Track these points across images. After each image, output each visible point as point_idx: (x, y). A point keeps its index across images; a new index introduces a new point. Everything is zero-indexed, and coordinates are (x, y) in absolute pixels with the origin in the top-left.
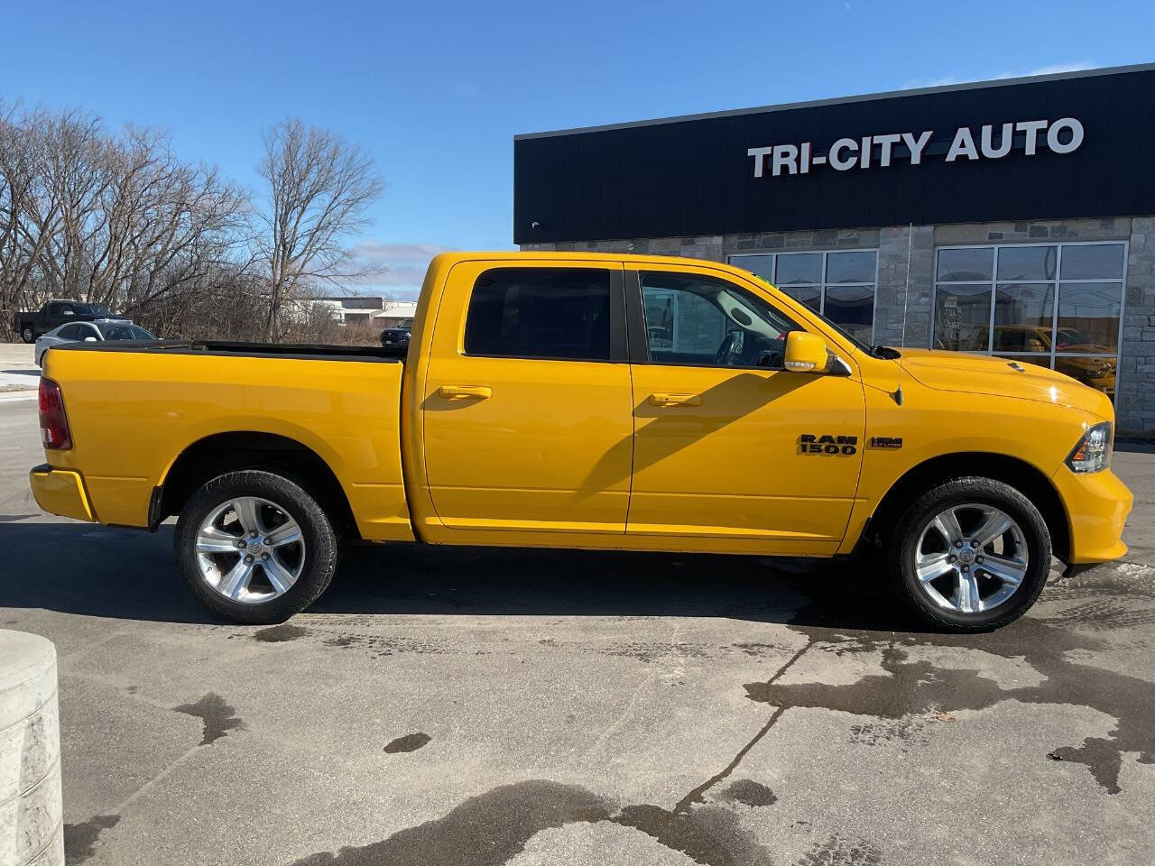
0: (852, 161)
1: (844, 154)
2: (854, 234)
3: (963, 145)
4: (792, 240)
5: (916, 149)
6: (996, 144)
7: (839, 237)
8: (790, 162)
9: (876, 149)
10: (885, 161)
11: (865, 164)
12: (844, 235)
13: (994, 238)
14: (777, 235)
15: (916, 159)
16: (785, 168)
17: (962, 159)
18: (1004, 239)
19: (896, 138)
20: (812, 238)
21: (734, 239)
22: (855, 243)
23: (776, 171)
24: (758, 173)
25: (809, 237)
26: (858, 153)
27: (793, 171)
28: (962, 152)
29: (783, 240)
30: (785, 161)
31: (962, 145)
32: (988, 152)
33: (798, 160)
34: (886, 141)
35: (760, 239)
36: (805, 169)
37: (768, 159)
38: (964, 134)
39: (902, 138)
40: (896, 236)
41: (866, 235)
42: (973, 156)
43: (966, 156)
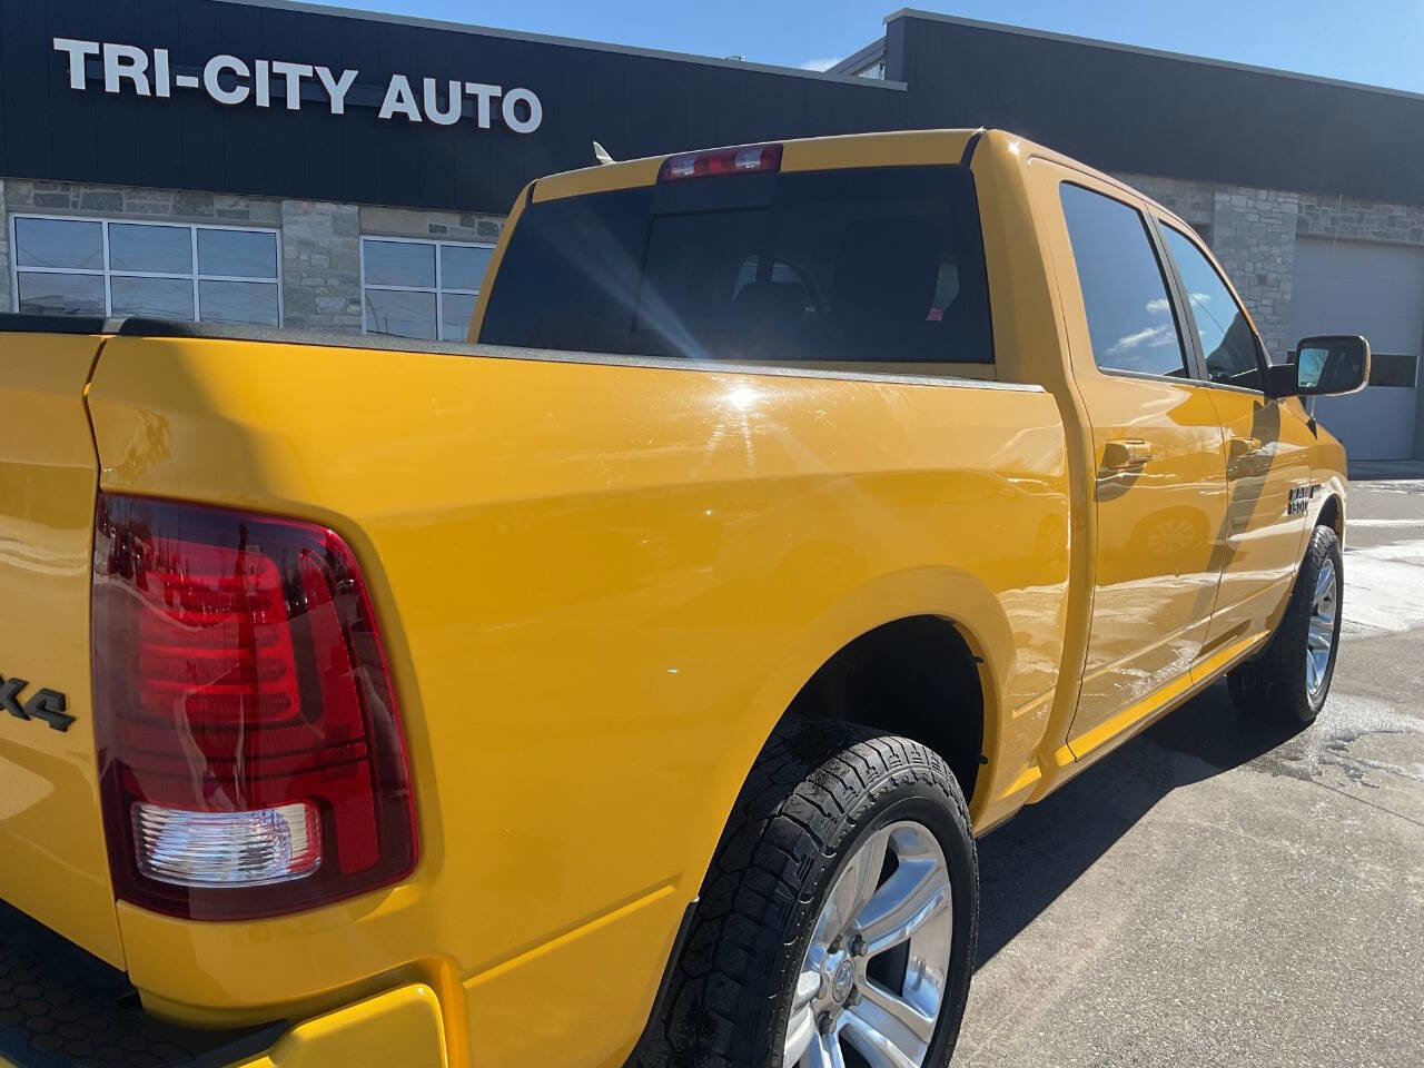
0: (241, 94)
1: (228, 79)
2: (242, 204)
3: (400, 99)
4: (137, 202)
5: (338, 92)
6: (444, 107)
7: (218, 206)
8: (136, 73)
9: (278, 81)
10: (293, 102)
11: (263, 100)
12: (224, 202)
13: (437, 231)
14: (110, 191)
15: (337, 107)
16: (127, 83)
17: (400, 117)
18: (448, 234)
19: (307, 71)
20: (171, 203)
21: (26, 189)
22: (242, 217)
23: (112, 86)
24: (78, 81)
25: (168, 199)
26: (250, 82)
27: (143, 89)
28: (400, 108)
29: (120, 199)
30: (126, 71)
31: (397, 99)
32: (435, 116)
33: (150, 73)
34: (294, 72)
35: (77, 193)
36: (163, 90)
37: (94, 62)
38: (399, 83)
39: (314, 71)
40: (306, 213)
41: (261, 208)
42: (415, 116)
43: (405, 115)
